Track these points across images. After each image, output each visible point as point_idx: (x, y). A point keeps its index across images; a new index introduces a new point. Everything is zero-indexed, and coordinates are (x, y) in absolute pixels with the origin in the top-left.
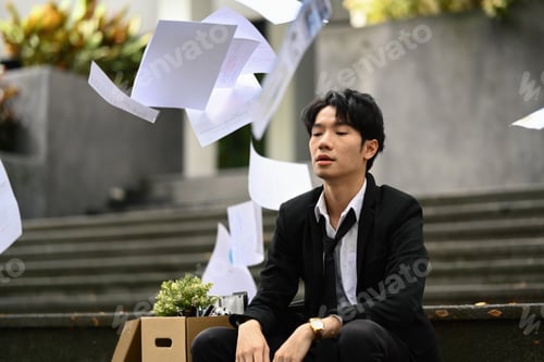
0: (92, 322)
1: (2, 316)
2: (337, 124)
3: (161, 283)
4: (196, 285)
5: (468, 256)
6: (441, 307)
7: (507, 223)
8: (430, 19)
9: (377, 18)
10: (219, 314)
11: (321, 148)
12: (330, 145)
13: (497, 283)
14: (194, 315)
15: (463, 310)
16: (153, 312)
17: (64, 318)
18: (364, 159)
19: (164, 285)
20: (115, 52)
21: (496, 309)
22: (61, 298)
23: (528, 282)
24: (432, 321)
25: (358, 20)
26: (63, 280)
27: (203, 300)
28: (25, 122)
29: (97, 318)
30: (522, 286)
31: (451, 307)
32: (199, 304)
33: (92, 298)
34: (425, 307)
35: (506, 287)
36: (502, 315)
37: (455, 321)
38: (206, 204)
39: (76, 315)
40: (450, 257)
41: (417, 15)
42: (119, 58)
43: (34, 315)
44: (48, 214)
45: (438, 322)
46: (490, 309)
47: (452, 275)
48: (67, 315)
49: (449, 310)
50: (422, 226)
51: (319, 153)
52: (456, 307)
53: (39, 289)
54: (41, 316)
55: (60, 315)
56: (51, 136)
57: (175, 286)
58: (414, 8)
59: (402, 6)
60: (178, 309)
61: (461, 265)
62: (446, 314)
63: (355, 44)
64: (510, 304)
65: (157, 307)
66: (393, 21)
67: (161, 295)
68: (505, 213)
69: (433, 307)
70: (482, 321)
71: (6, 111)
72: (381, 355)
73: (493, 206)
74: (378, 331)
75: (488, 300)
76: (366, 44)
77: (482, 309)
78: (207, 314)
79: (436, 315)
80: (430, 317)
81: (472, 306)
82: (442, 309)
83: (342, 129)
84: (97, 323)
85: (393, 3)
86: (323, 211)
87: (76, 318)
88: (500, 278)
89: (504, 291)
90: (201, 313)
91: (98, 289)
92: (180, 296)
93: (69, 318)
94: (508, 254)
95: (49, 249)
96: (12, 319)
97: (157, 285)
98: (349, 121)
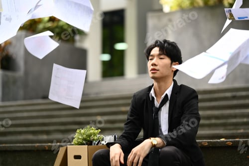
0: (45, 148)
1: (2, 145)
2: (160, 55)
3: (77, 130)
4: (92, 131)
5: (217, 117)
6: (204, 141)
7: (235, 102)
8: (199, 9)
9: (175, 8)
10: (103, 144)
11: (152, 65)
12: (156, 64)
13: (230, 130)
14: (91, 145)
15: (215, 142)
16: (73, 143)
17: (32, 146)
18: (172, 71)
19: (78, 131)
20: (55, 24)
21: (229, 141)
22: (31, 137)
23: (244, 129)
24: (200, 147)
25: (166, 9)
26: (32, 129)
27: (95, 138)
28: (14, 56)
29: (47, 146)
30: (242, 131)
31: (209, 141)
32: (94, 140)
33: (45, 137)
34: (197, 141)
35: (235, 131)
36: (232, 145)
37: (211, 147)
38: (97, 94)
39: (38, 144)
40: (209, 118)
41: (193, 6)
42: (57, 27)
43: (18, 145)
44: (25, 99)
45: (203, 148)
46: (227, 141)
47: (210, 126)
48: (33, 145)
49: (208, 142)
50: (198, 103)
51: (152, 67)
52: (211, 141)
53: (20, 133)
54: (22, 145)
55: (30, 145)
56: (26, 63)
57: (82, 131)
58: (192, 3)
59: (186, 3)
60: (84, 142)
61: (213, 121)
62: (207, 144)
63: (165, 20)
64: (236, 139)
65: (75, 141)
66: (182, 10)
67: (76, 135)
68: (234, 98)
69: (201, 141)
70: (223, 147)
71: (5, 51)
72: (179, 162)
73: (228, 94)
74: (177, 152)
75: (226, 137)
76: (170, 20)
77: (223, 141)
78: (97, 144)
79: (202, 145)
80: (200, 145)
81: (219, 140)
82: (205, 142)
83: (162, 57)
84: (47, 148)
85: (182, 1)
86: (153, 95)
87: (38, 146)
88: (232, 127)
89: (233, 133)
90: (95, 144)
91: (48, 133)
92: (85, 136)
93: (34, 146)
94: (235, 116)
95: (25, 114)
96: (8, 147)
97: (74, 131)
98: (165, 53)
